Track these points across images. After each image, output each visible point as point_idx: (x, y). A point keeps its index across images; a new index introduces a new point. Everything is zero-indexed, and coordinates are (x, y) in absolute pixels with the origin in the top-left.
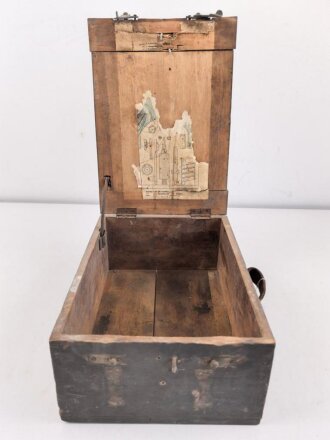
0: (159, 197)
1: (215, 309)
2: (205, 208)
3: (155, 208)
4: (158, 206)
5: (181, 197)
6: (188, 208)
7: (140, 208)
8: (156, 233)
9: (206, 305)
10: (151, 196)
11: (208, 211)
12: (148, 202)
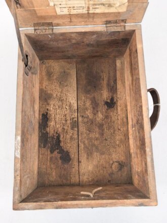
0: (74, 12)
1: (119, 104)
2: (121, 18)
3: (71, 22)
4: (74, 20)
5: (97, 11)
6: (105, 19)
7: (55, 22)
8: (74, 41)
9: (112, 99)
10: (66, 12)
11: (124, 21)
12: (62, 17)
